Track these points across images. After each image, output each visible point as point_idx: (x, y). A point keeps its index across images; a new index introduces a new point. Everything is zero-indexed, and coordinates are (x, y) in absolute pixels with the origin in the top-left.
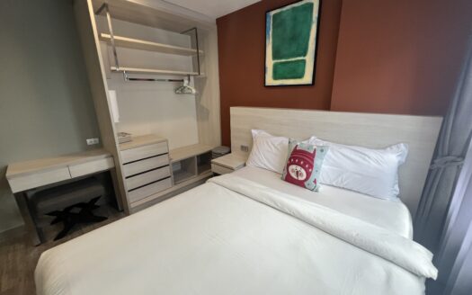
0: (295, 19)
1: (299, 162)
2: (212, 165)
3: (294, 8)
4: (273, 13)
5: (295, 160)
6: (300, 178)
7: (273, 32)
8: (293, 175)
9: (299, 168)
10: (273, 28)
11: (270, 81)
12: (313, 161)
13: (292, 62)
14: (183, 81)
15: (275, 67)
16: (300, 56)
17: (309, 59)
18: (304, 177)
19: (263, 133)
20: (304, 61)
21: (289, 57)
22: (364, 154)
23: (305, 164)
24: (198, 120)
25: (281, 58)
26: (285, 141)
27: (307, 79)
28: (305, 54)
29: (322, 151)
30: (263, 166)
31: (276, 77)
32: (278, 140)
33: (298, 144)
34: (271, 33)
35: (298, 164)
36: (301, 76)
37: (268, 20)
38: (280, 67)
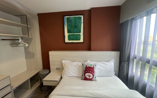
0: (75, 21)
1: (89, 71)
2: (43, 82)
3: (75, 17)
4: (66, 17)
5: (87, 71)
6: (91, 78)
7: (67, 23)
8: (88, 77)
9: (89, 74)
10: (67, 22)
11: (67, 40)
12: (94, 70)
13: (75, 35)
14: (18, 40)
15: (69, 36)
16: (78, 33)
17: (82, 34)
18: (92, 77)
19: (67, 61)
20: (80, 35)
21: (74, 33)
22: (106, 64)
23: (91, 72)
24: (26, 58)
25: (71, 33)
26: (80, 64)
27: (82, 40)
28: (80, 32)
29: (96, 66)
30: (71, 76)
31: (69, 39)
32: (75, 63)
33: (86, 64)
34: (66, 24)
35: (89, 72)
36: (79, 40)
37: (64, 19)
38: (71, 36)
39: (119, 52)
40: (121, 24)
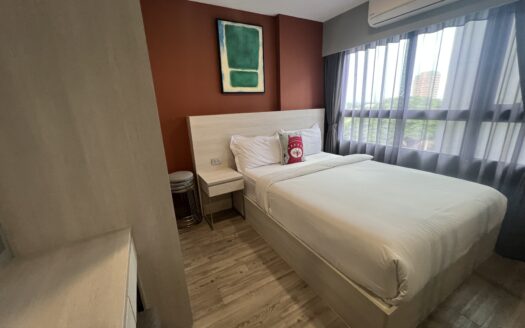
0: (246, 38)
1: (296, 145)
4: (225, 23)
6: (299, 156)
8: (295, 156)
9: (297, 150)
11: (228, 87)
12: (301, 141)
13: (247, 72)
15: (233, 75)
16: (253, 68)
17: (260, 71)
18: (301, 154)
20: (256, 74)
21: (244, 67)
27: (260, 88)
28: (257, 68)
29: (303, 134)
31: (234, 84)
33: (289, 134)
34: (224, 41)
35: (296, 147)
36: (256, 85)
37: (220, 28)
38: (237, 75)
39: (323, 110)
40: (325, 58)
